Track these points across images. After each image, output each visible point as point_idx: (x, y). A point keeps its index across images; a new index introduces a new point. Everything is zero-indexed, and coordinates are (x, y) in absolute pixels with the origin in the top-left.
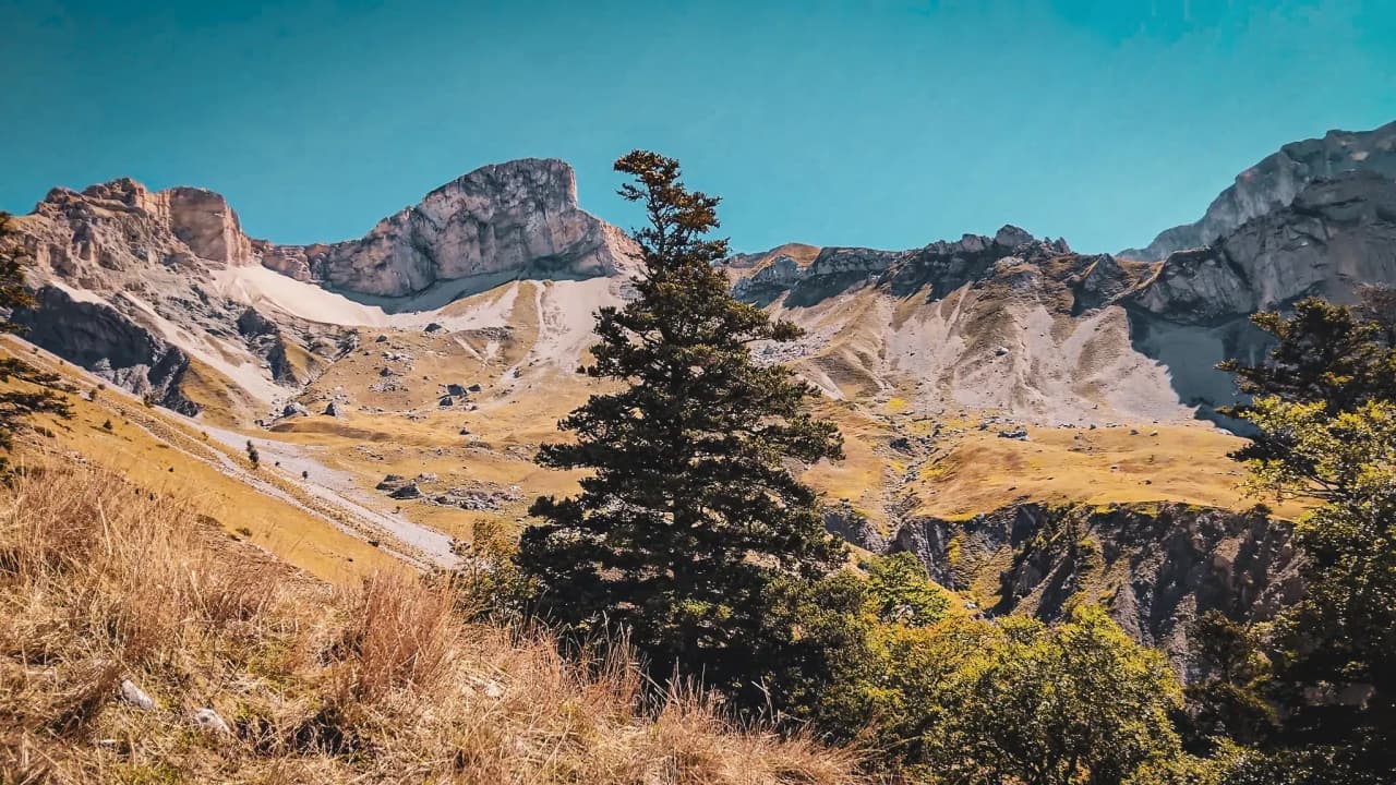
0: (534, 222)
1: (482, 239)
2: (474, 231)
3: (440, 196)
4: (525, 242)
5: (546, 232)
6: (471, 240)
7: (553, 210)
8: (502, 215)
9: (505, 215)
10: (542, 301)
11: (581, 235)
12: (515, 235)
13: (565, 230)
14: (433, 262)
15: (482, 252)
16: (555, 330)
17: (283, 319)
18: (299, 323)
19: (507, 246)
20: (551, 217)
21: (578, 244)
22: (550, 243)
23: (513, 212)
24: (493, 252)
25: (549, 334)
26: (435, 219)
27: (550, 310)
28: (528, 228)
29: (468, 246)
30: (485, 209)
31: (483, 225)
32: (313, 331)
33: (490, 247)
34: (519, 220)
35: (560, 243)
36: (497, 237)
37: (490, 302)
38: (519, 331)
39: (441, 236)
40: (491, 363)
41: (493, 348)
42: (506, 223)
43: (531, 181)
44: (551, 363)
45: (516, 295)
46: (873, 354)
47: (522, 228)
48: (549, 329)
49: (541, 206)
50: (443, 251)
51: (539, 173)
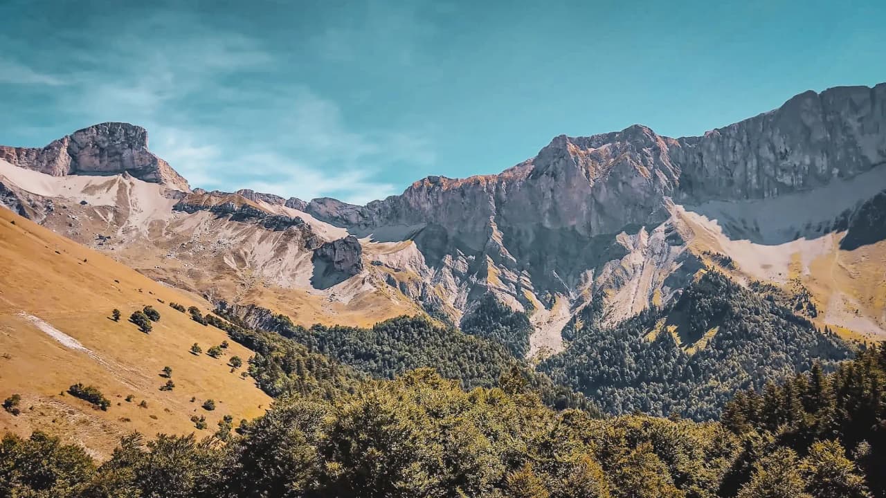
0: (127, 153)
1: (101, 156)
2: (98, 151)
3: (82, 133)
4: (121, 161)
5: (132, 158)
6: (96, 155)
7: (137, 150)
8: (111, 146)
9: (113, 147)
10: (130, 194)
11: (148, 163)
12: (117, 157)
13: (141, 159)
14: (76, 162)
15: (101, 162)
16: (136, 211)
17: (16, 189)
18: (24, 193)
19: (113, 161)
20: (135, 152)
21: (147, 167)
22: (133, 163)
23: (117, 146)
24: (106, 162)
25: (134, 212)
26: (79, 142)
27: (133, 198)
28: (124, 156)
29: (94, 157)
30: (104, 142)
31: (102, 150)
32: (31, 197)
33: (105, 160)
34: (121, 151)
35: (138, 164)
36: (108, 156)
37: (106, 190)
38: (121, 209)
39: (81, 151)
40: (112, 224)
41: (111, 216)
42: (113, 151)
43: (128, 134)
44: (137, 229)
45: (118, 188)
46: (249, 252)
47: (121, 154)
48: (134, 210)
49: (130, 147)
50: (81, 158)
51: (131, 132)
